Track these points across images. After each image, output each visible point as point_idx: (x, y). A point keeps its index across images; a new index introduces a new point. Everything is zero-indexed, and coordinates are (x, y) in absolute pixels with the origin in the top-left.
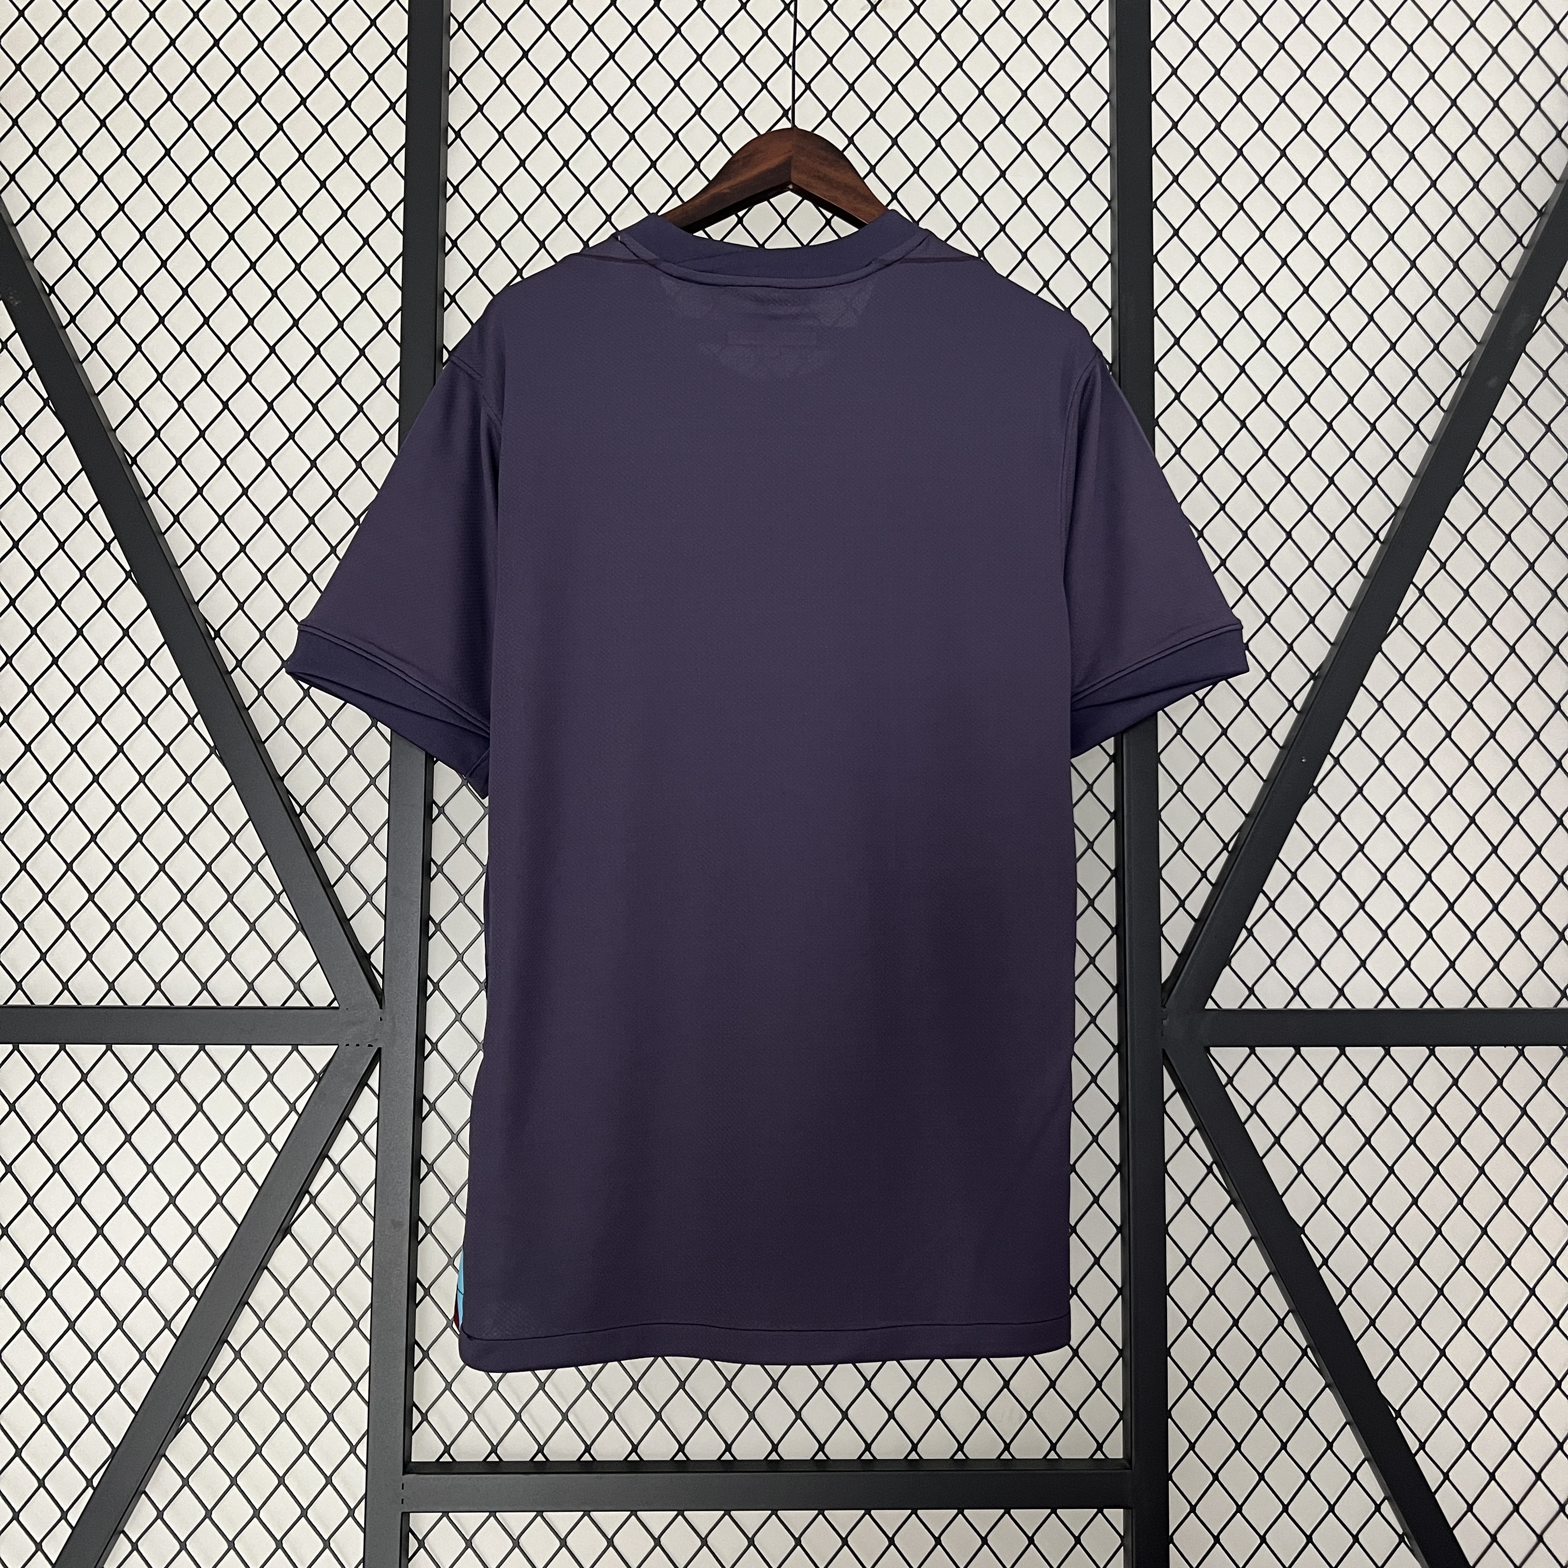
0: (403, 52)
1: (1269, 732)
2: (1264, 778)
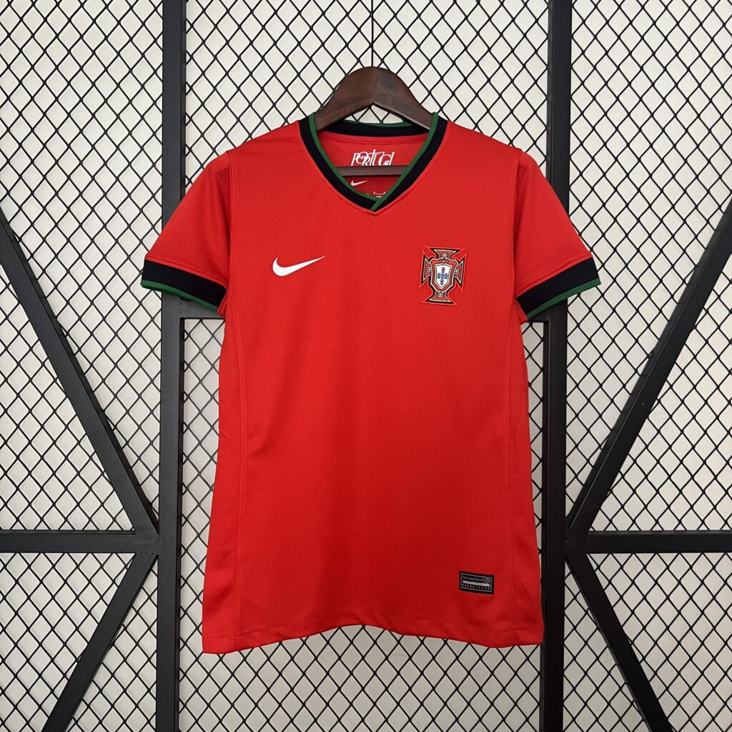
0: (160, 9)
1: (624, 386)
2: (621, 410)
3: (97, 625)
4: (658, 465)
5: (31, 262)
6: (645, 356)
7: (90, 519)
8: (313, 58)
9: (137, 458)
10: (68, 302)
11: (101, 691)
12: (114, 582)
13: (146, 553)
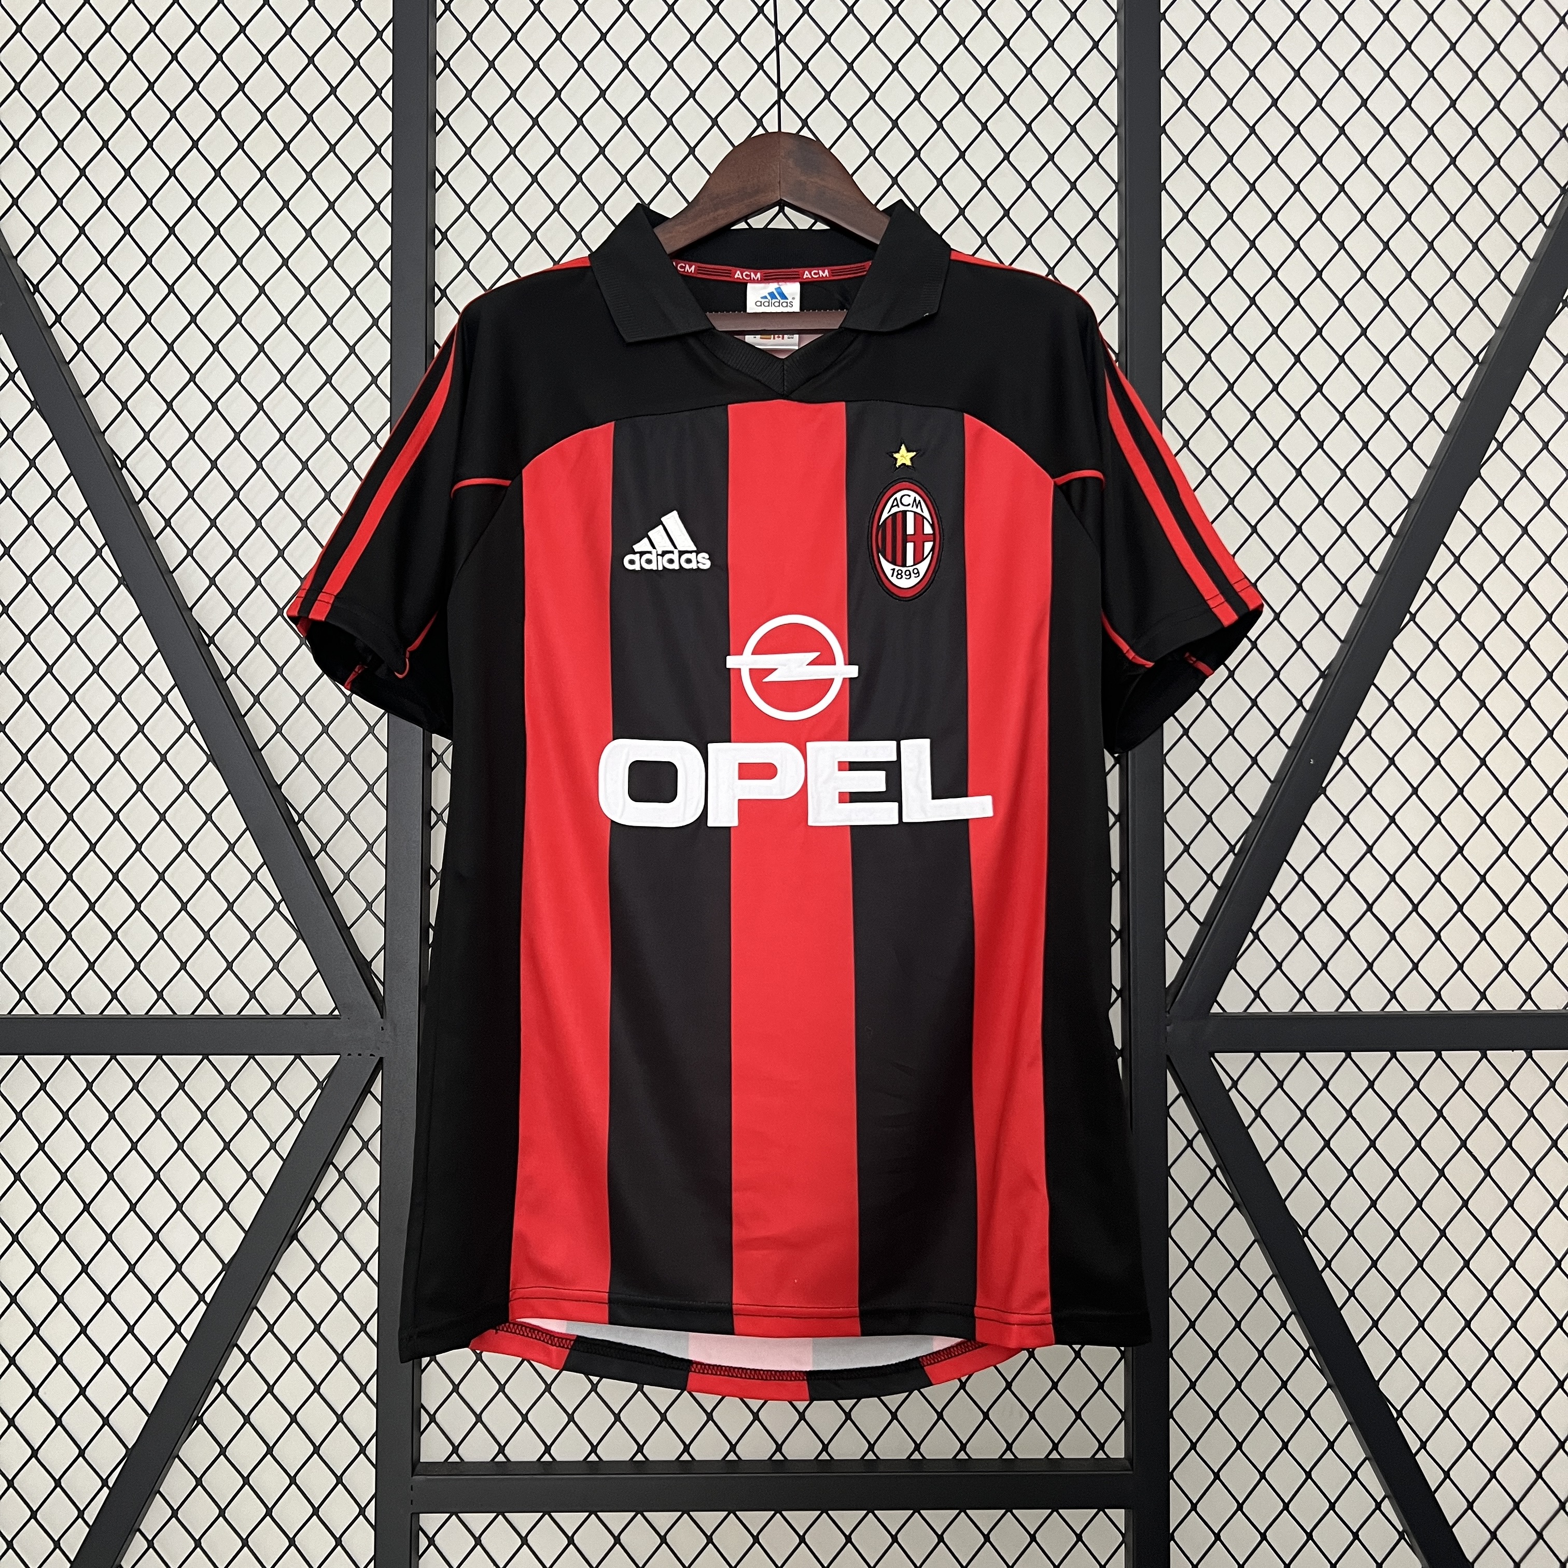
1: (1277, 732)
2: (1272, 780)
3: (263, 1198)
4: (1347, 883)
5: (144, 506)
6: (1317, 674)
7: (252, 994)
8: (674, 119)
9: (342, 877)
10: (212, 581)
11: (271, 1328)
12: (297, 1115)
13: (360, 1055)
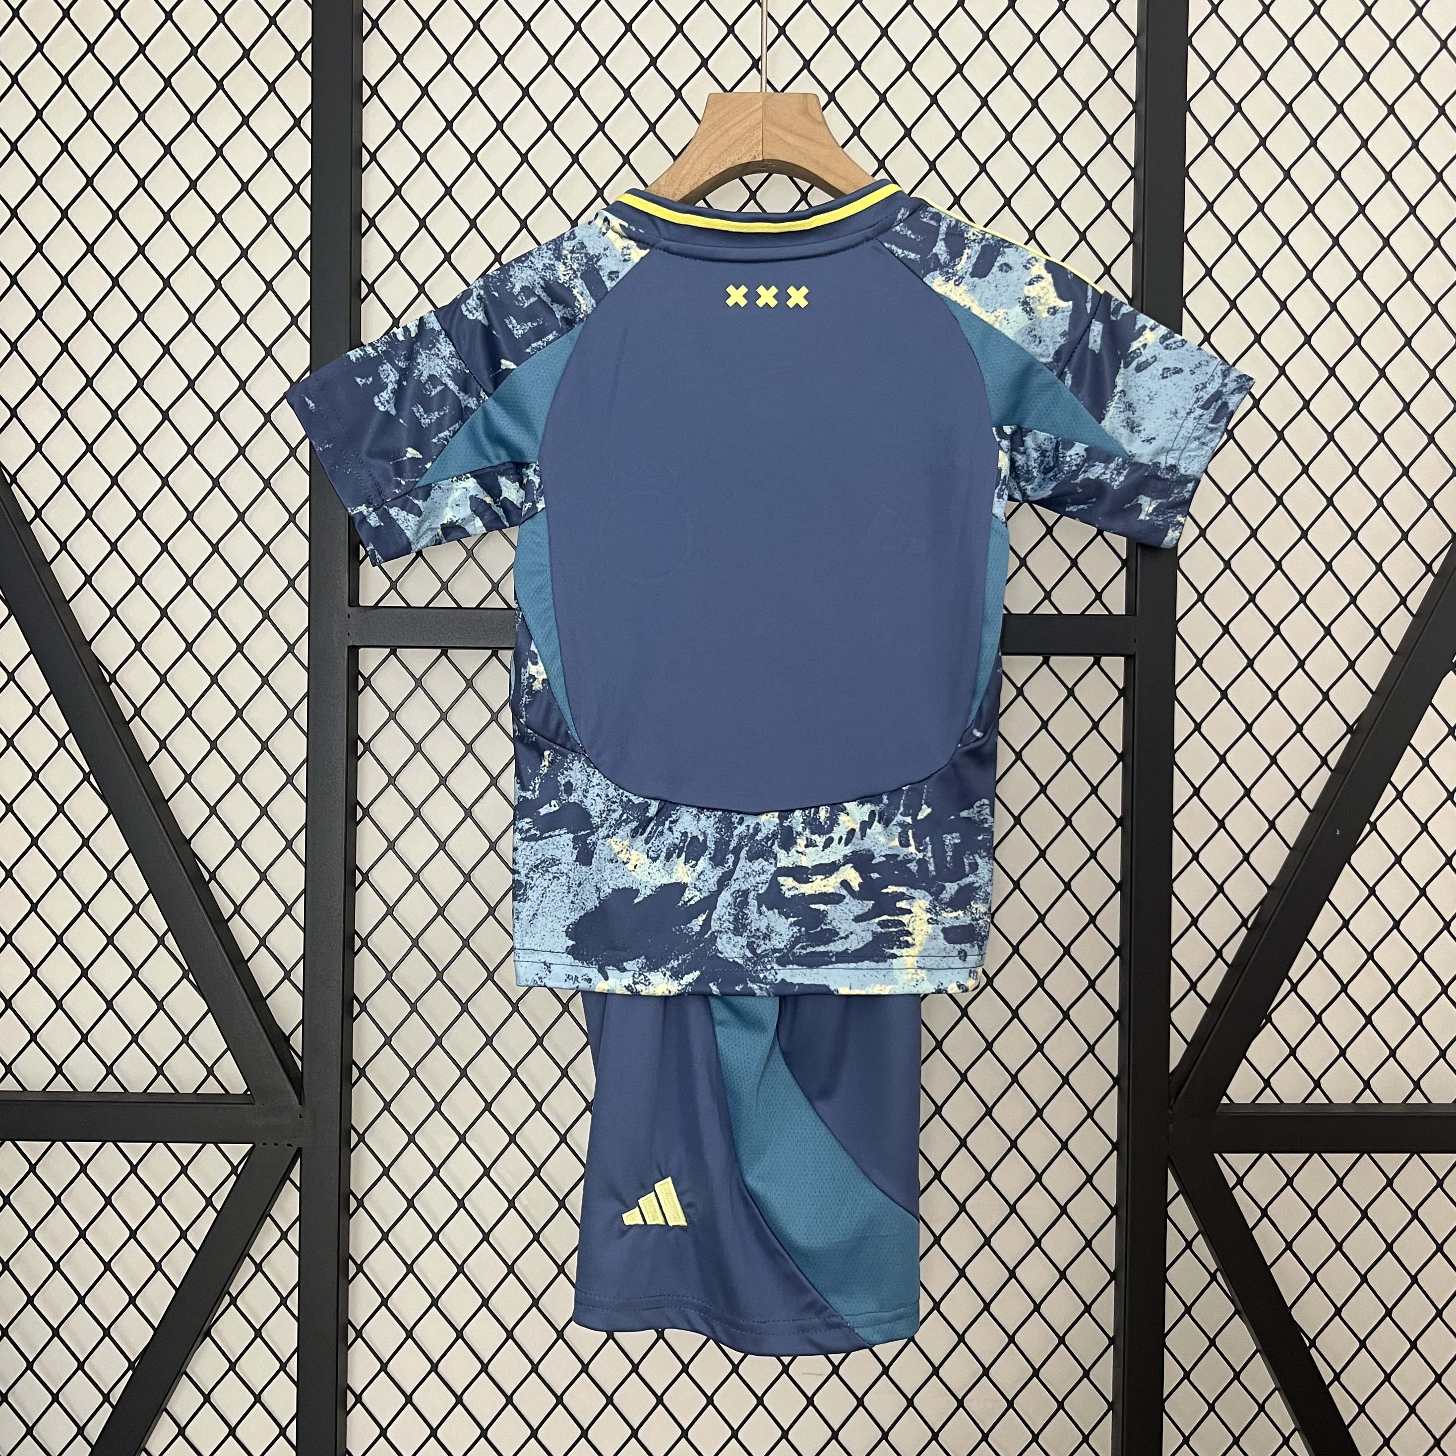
1: (1298, 793)
2: (1291, 846)
3: (174, 1292)
4: (1370, 961)
5: (37, 528)
6: (1344, 728)
7: (160, 1071)
8: (632, 90)
9: (258, 942)
10: (113, 612)
11: (182, 1432)
12: (209, 1202)
13: (276, 1144)
